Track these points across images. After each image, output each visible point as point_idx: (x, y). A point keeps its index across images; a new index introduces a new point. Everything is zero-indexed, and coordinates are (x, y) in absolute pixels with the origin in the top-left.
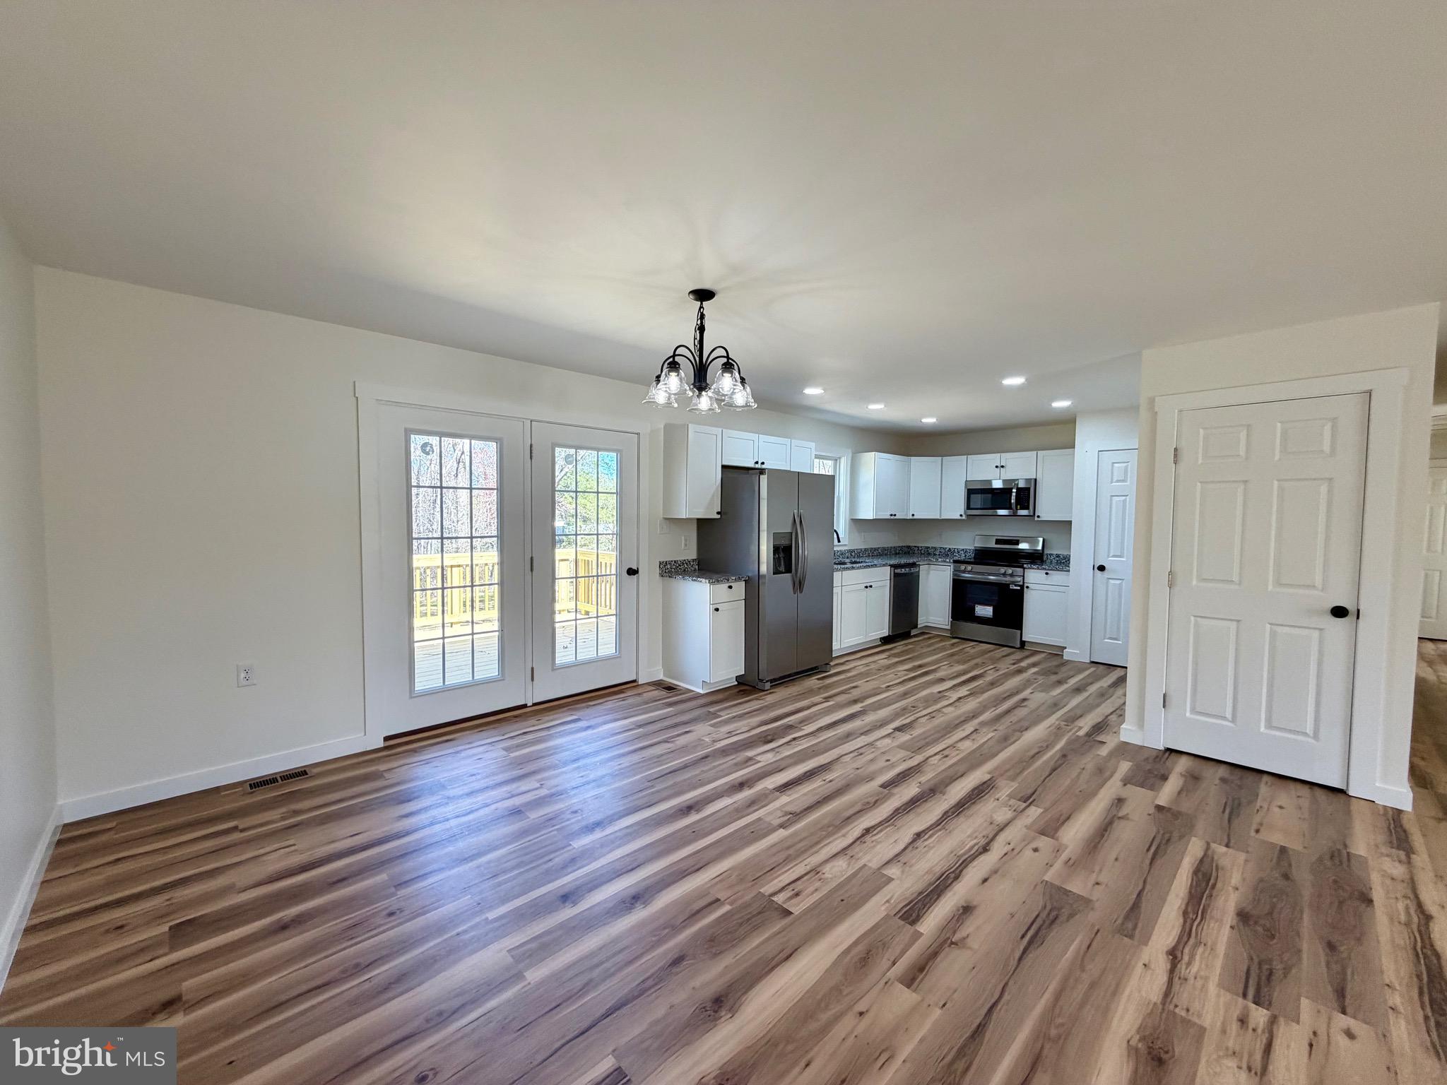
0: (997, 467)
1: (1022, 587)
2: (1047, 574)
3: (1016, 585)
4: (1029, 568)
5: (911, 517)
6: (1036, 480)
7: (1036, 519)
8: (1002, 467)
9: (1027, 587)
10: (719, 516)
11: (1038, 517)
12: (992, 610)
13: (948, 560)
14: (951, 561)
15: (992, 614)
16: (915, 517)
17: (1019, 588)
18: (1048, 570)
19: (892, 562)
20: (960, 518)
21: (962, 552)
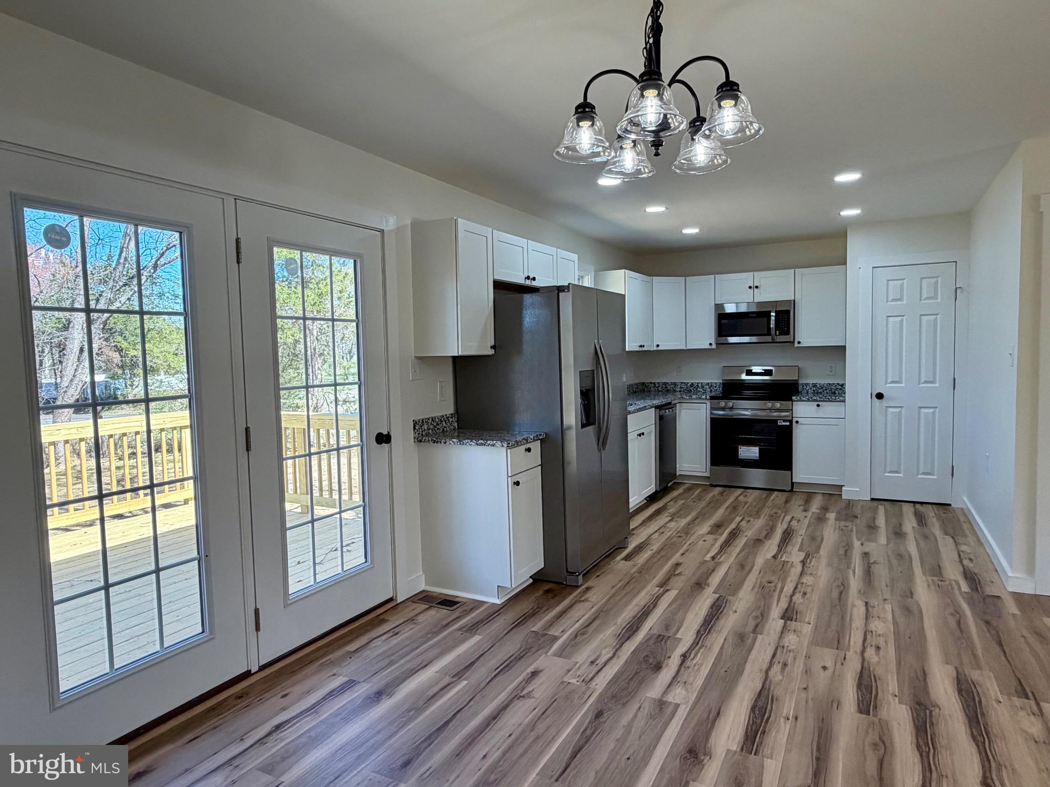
0: (750, 287)
1: (791, 422)
2: (818, 406)
3: (784, 421)
4: (798, 401)
5: (655, 348)
6: (794, 301)
7: (796, 345)
8: (757, 287)
9: (797, 422)
10: (492, 352)
11: (799, 343)
12: (758, 451)
13: (704, 397)
14: (708, 397)
15: (758, 455)
16: (660, 348)
17: (788, 424)
18: (820, 401)
19: (656, 402)
20: (709, 347)
21: (707, 387)
